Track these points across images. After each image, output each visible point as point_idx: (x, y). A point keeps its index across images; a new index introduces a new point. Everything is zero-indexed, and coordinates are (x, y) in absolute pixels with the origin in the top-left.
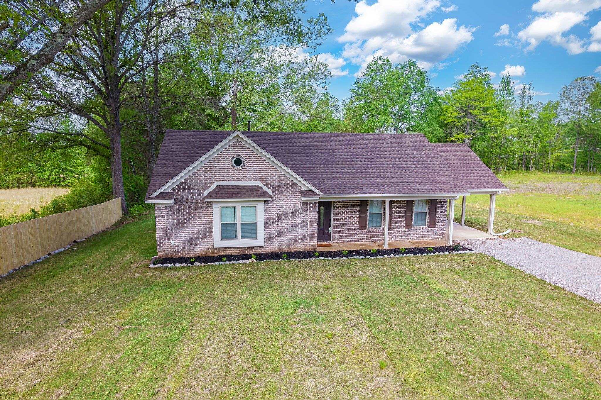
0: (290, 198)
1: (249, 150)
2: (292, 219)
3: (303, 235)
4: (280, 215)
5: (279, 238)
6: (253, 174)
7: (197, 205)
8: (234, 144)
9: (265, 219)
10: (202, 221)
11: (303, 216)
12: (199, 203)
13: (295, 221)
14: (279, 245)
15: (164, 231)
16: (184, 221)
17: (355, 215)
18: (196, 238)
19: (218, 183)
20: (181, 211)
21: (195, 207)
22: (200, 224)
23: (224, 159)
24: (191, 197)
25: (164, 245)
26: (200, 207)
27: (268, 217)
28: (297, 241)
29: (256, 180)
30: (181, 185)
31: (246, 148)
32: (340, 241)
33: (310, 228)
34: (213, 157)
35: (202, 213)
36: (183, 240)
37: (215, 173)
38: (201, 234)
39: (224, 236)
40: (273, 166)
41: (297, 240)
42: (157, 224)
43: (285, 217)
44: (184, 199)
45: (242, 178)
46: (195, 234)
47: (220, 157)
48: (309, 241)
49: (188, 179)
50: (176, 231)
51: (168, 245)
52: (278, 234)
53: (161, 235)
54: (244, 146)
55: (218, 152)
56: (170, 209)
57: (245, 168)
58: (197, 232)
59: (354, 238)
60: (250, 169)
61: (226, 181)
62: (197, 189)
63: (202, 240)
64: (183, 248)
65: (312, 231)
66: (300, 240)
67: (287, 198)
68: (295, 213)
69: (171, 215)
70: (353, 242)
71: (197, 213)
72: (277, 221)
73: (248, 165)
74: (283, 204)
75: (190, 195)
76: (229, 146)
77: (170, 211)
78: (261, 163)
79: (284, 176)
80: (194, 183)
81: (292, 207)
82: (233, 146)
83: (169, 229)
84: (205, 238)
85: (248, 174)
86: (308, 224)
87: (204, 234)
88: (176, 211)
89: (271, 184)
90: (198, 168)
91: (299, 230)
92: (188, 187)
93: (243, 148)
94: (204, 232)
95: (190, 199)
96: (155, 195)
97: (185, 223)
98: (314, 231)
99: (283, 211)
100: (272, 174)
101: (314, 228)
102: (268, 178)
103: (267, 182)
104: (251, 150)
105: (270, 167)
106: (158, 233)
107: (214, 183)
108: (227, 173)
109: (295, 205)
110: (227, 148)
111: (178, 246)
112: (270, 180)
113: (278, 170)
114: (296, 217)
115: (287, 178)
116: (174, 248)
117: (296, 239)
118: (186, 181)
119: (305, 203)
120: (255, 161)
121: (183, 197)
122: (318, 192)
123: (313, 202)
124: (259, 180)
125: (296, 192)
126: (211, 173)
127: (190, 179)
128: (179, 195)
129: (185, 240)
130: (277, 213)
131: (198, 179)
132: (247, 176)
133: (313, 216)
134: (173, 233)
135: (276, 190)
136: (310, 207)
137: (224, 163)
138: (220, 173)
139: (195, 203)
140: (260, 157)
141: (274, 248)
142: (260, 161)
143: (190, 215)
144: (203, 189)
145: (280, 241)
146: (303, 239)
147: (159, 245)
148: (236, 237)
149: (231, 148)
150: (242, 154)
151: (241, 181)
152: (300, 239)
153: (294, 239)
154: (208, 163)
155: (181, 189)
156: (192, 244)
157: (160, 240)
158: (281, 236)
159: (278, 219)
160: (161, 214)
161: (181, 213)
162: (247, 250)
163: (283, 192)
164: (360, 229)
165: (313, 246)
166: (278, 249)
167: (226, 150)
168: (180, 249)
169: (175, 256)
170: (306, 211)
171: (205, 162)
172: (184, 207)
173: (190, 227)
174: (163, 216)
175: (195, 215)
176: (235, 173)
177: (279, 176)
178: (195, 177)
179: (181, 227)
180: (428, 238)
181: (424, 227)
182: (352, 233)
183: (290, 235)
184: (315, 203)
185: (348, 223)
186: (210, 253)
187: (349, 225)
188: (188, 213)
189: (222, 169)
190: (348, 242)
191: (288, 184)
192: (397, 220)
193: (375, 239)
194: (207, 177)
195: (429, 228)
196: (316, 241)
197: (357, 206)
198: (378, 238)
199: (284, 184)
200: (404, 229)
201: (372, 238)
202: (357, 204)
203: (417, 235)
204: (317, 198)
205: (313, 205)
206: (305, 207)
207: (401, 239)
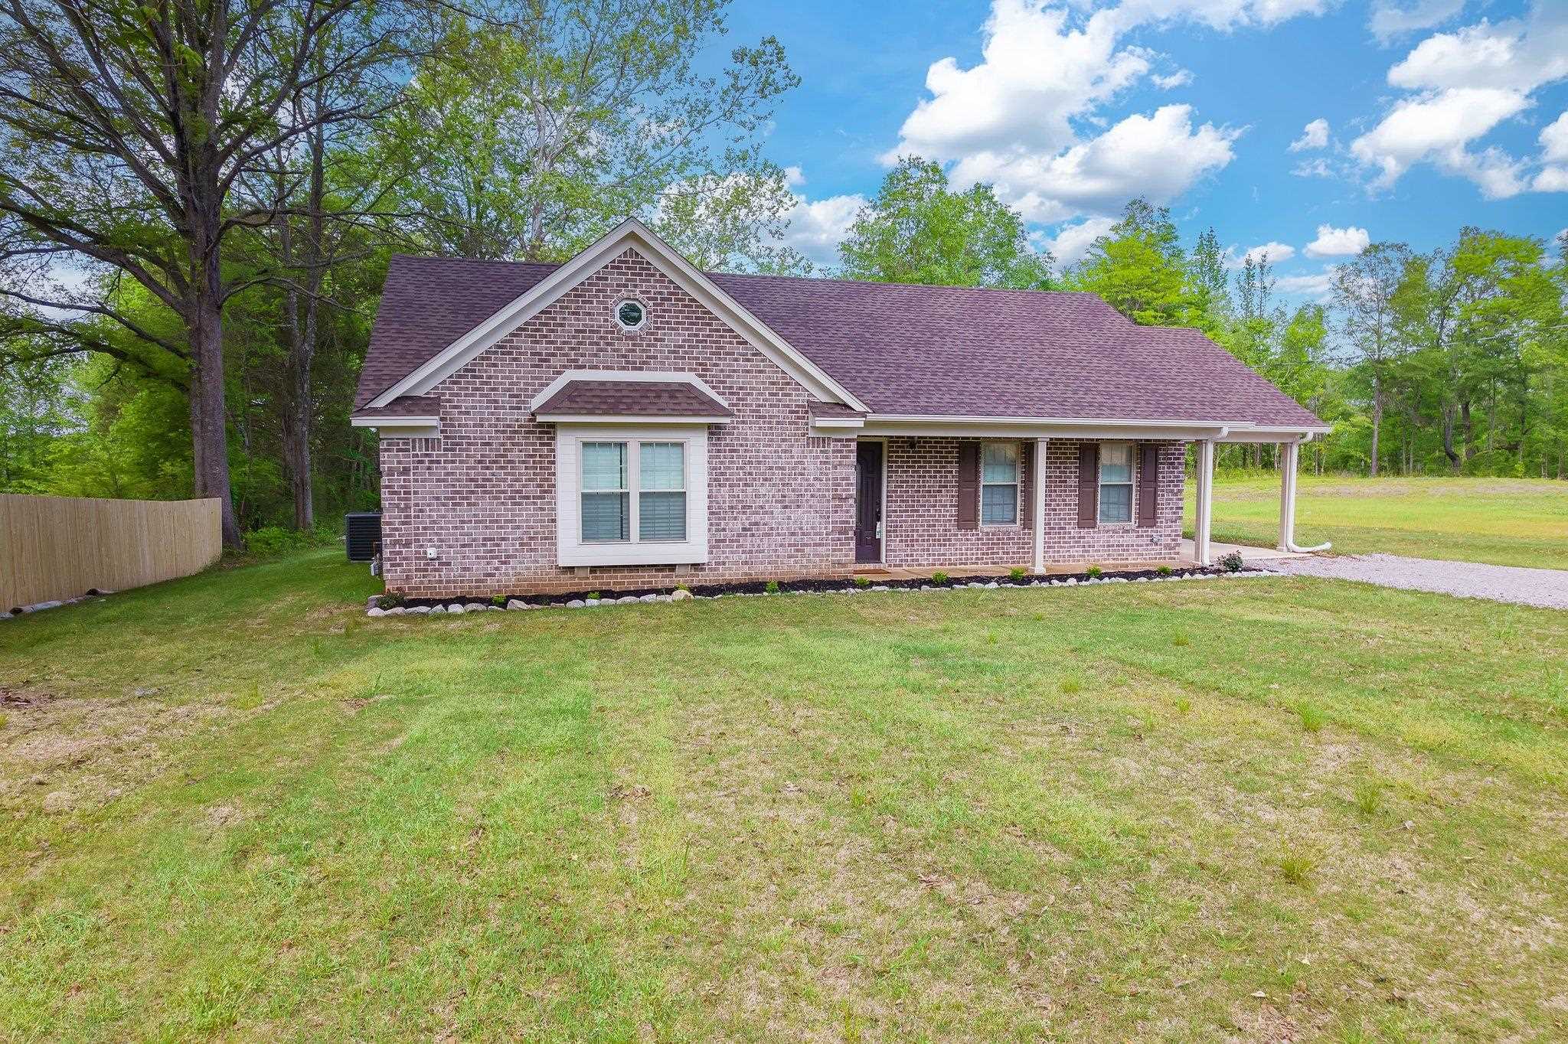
0: (778, 423)
1: (663, 282)
2: (783, 485)
3: (816, 534)
4: (750, 474)
5: (748, 542)
6: (674, 352)
7: (510, 438)
8: (620, 261)
9: (709, 486)
10: (524, 486)
11: (816, 479)
12: (516, 432)
13: (793, 490)
14: (746, 563)
15: (406, 517)
16: (467, 486)
17: (946, 487)
18: (503, 539)
19: (572, 375)
20: (460, 456)
21: (503, 444)
22: (518, 497)
23: (592, 303)
24: (492, 414)
25: (405, 559)
26: (518, 444)
27: (717, 479)
28: (798, 551)
29: (683, 370)
30: (460, 376)
31: (653, 275)
32: (907, 561)
33: (836, 512)
34: (559, 295)
35: (524, 462)
36: (463, 546)
37: (564, 343)
38: (518, 527)
39: (590, 533)
40: (732, 331)
41: (799, 548)
42: (385, 494)
43: (766, 480)
44: (471, 419)
45: (644, 363)
46: (501, 528)
47: (580, 296)
48: (834, 550)
49: (483, 359)
50: (444, 517)
51: (417, 558)
52: (744, 529)
53: (397, 529)
54: (649, 269)
55: (575, 283)
56: (427, 450)
57: (652, 334)
58: (506, 521)
59: (944, 555)
60: (665, 334)
61: (596, 367)
62: (509, 390)
63: (521, 544)
64: (464, 569)
65: (842, 522)
66: (807, 550)
67: (770, 423)
68: (793, 469)
69: (429, 468)
70: (941, 564)
71: (510, 462)
72: (743, 491)
73: (661, 322)
74: (758, 440)
75: (487, 408)
76: (606, 267)
77: (427, 455)
78: (697, 318)
79: (763, 361)
80: (501, 371)
81: (785, 451)
82: (618, 268)
83: (421, 511)
84: (531, 538)
85: (661, 352)
86: (828, 501)
87: (528, 527)
88: (446, 456)
89: (725, 382)
90: (512, 328)
91: (806, 518)
92: (482, 383)
93: (647, 275)
94: (527, 521)
95: (488, 420)
96: (381, 403)
97: (473, 492)
98: (848, 522)
99: (759, 463)
100: (727, 354)
101: (847, 511)
102: (716, 365)
103: (713, 376)
104: (671, 282)
105: (724, 331)
106: (388, 524)
107: (560, 373)
108: (597, 344)
109: (792, 446)
110: (598, 272)
111: (449, 564)
112: (722, 371)
113: (746, 343)
114: (795, 479)
115: (771, 366)
116: (436, 570)
117: (795, 545)
118: (475, 365)
119: (823, 439)
120: (681, 312)
121: (468, 413)
122: (858, 406)
123: (844, 437)
124: (691, 370)
125: (797, 406)
126: (552, 342)
127: (488, 359)
128: (455, 407)
129: (470, 545)
130: (741, 468)
131: (515, 359)
132: (655, 357)
133: (843, 479)
134: (434, 522)
135: (738, 399)
136: (834, 451)
137: (589, 314)
138: (580, 343)
139: (504, 432)
140: (694, 300)
141: (734, 573)
142: (694, 312)
143: (487, 468)
144: (526, 390)
145: (751, 552)
146: (815, 545)
147: (389, 559)
148: (623, 535)
149: (610, 273)
150: (642, 292)
151: (641, 369)
152: (807, 545)
153: (790, 545)
154: (542, 312)
155: (461, 389)
156: (492, 558)
157: (395, 543)
159: (746, 485)
160: (399, 462)
161: (461, 462)
162: (655, 576)
163: (759, 406)
164: (959, 529)
165: (844, 565)
166: (746, 574)
167: (598, 278)
168: (455, 572)
169: (437, 594)
170: (826, 463)
171: (535, 311)
172: (469, 444)
173: (485, 503)
174: (406, 471)
175: (502, 468)
176: (624, 346)
177: (748, 360)
178: (503, 353)
179: (459, 504)
180: (1139, 555)
181: (1127, 525)
182: (939, 540)
183: (778, 534)
184: (847, 440)
185: (929, 511)
186: (547, 585)
187: (931, 516)
188: (480, 462)
189: (584, 331)
190: (929, 565)
191: (773, 383)
192: (1058, 505)
193: (1001, 558)
194: (540, 354)
195: (1139, 527)
196: (851, 550)
197: (951, 462)
198: (1008, 553)
199: (763, 383)
200: (1077, 530)
201: (992, 553)
202: (952, 457)
203: (1109, 546)
204: (859, 423)
205: (844, 446)
206: (821, 451)
207: (1070, 556)
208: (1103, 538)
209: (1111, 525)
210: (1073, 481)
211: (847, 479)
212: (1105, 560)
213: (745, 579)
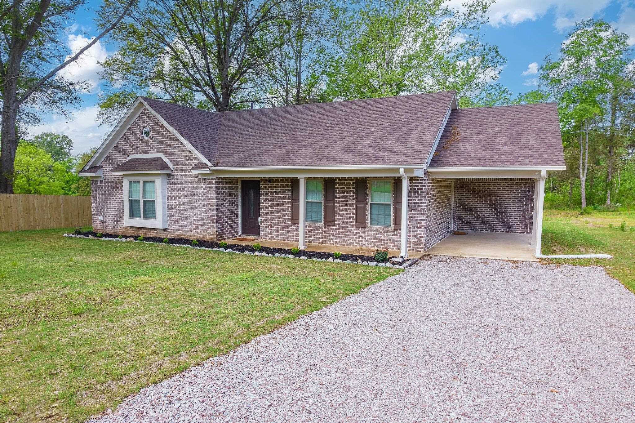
1: (154, 119)
2: (191, 199)
3: (202, 220)
4: (180, 194)
5: (180, 221)
6: (158, 146)
8: (143, 113)
9: (168, 198)
10: (121, 197)
11: (202, 196)
13: (194, 201)
14: (180, 230)
15: (96, 206)
16: (109, 196)
17: (286, 202)
19: (132, 157)
20: (107, 186)
22: (120, 201)
23: (136, 130)
25: (96, 220)
26: (119, 182)
27: (169, 196)
28: (196, 227)
29: (160, 152)
30: (107, 159)
31: (151, 117)
32: (269, 237)
33: (208, 211)
34: (127, 128)
35: (121, 188)
36: (108, 216)
37: (130, 145)
38: (120, 211)
39: (133, 214)
41: (197, 225)
42: (92, 198)
43: (185, 196)
45: (149, 151)
46: (116, 211)
47: (133, 128)
48: (208, 228)
50: (104, 206)
51: (99, 220)
52: (179, 216)
53: (94, 210)
54: (150, 115)
55: (131, 123)
56: (100, 184)
57: (152, 139)
58: (117, 209)
59: (285, 235)
60: (155, 139)
61: (137, 153)
62: (117, 163)
63: (121, 217)
64: (109, 224)
65: (211, 216)
66: (199, 227)
67: (186, 172)
68: (194, 192)
69: (101, 190)
70: (284, 240)
71: (117, 188)
72: (178, 200)
73: (154, 134)
74: (182, 179)
76: (139, 116)
77: (100, 186)
78: (164, 131)
79: (184, 146)
80: (115, 157)
81: (191, 184)
82: (143, 115)
83: (99, 204)
84: (123, 215)
86: (206, 206)
87: (122, 211)
88: (104, 186)
89: (172, 156)
90: (117, 141)
91: (199, 213)
92: (112, 161)
94: (122, 209)
96: (86, 169)
97: (110, 198)
98: (212, 216)
99: (183, 189)
100: (173, 145)
101: (213, 211)
102: (169, 150)
103: (168, 154)
104: (156, 118)
105: (172, 135)
106: (93, 208)
107: (128, 156)
108: (138, 145)
109: (193, 182)
110: (137, 118)
111: (105, 222)
112: (171, 152)
114: (195, 196)
115: (187, 149)
116: (103, 224)
117: (195, 224)
118: (110, 155)
119: (203, 179)
120: (159, 130)
121: (109, 171)
122: (210, 164)
124: (162, 152)
126: (127, 145)
127: (112, 153)
128: (106, 169)
129: (110, 216)
130: (178, 191)
131: (118, 152)
132: (152, 148)
133: (211, 197)
134: (102, 208)
135: (176, 163)
136: (208, 184)
137: (135, 134)
138: (133, 145)
141: (176, 234)
142: (163, 129)
145: (181, 226)
146: (202, 225)
147: (93, 219)
149: (141, 118)
150: (149, 124)
151: (148, 153)
152: (199, 225)
153: (193, 224)
155: (107, 163)
156: (114, 221)
157: (94, 214)
158: (182, 219)
159: (179, 198)
160: (95, 188)
161: (107, 188)
162: (154, 233)
163: (183, 165)
164: (292, 223)
165: (212, 235)
166: (180, 235)
167: (138, 120)
168: (107, 225)
169: (103, 232)
171: (122, 135)
172: (109, 182)
173: (113, 202)
174: (96, 191)
175: (116, 190)
176: (144, 145)
179: (107, 202)
180: (395, 246)
181: (386, 228)
182: (283, 228)
183: (190, 219)
184: (212, 179)
185: (278, 213)
186: (127, 232)
187: (279, 216)
188: (111, 188)
189: (134, 140)
190: (278, 240)
191: (187, 156)
192: (343, 214)
193: (313, 240)
194: (124, 150)
195: (394, 229)
196: (214, 228)
197: (288, 190)
198: (317, 238)
199: (184, 156)
200: (355, 228)
201: (309, 237)
202: (288, 187)
203: (375, 239)
204: (207, 171)
205: (210, 182)
206: (204, 184)
207: (351, 243)
208: (371, 234)
209: (375, 227)
210: (352, 201)
211: (212, 197)
212: (372, 247)
213: (179, 237)
